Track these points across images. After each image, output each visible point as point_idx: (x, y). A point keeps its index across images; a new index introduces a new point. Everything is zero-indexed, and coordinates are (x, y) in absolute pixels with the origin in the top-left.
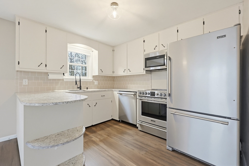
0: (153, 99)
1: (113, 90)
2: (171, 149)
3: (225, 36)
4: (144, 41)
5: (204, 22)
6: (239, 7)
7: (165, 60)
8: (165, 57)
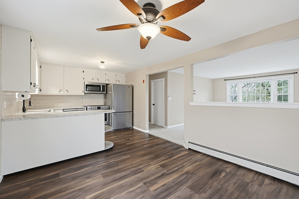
7: (101, 89)
8: (101, 87)
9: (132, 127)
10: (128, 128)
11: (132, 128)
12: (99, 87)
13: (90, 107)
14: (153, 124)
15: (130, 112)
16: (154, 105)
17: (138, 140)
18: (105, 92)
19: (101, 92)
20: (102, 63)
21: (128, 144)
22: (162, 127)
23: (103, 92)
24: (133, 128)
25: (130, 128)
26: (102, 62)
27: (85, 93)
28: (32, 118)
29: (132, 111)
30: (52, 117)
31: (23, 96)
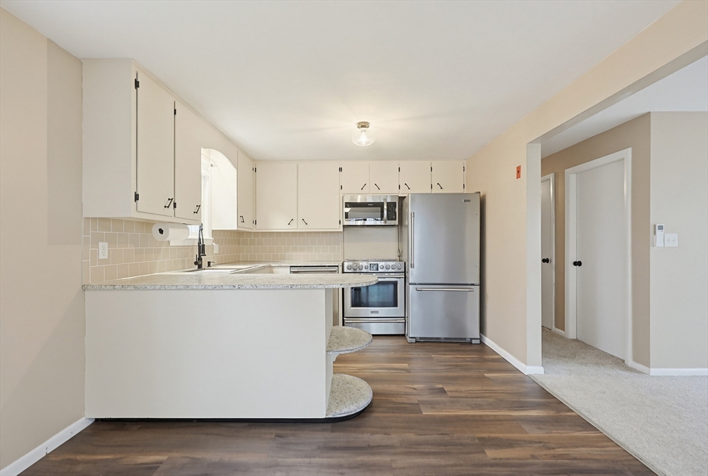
1: (273, 265)
3: (470, 201)
4: (341, 169)
7: (385, 212)
8: (385, 207)
9: (481, 339)
10: (465, 339)
11: (478, 342)
12: (380, 208)
13: (351, 263)
14: (577, 340)
15: (473, 285)
16: (578, 264)
17: (473, 407)
18: (396, 222)
19: (386, 222)
20: (362, 126)
21: (427, 412)
22: (620, 363)
23: (392, 222)
24: (482, 343)
25: (471, 339)
26: (364, 125)
27: (344, 226)
28: (136, 288)
29: (477, 282)
30: (175, 290)
31: (161, 231)
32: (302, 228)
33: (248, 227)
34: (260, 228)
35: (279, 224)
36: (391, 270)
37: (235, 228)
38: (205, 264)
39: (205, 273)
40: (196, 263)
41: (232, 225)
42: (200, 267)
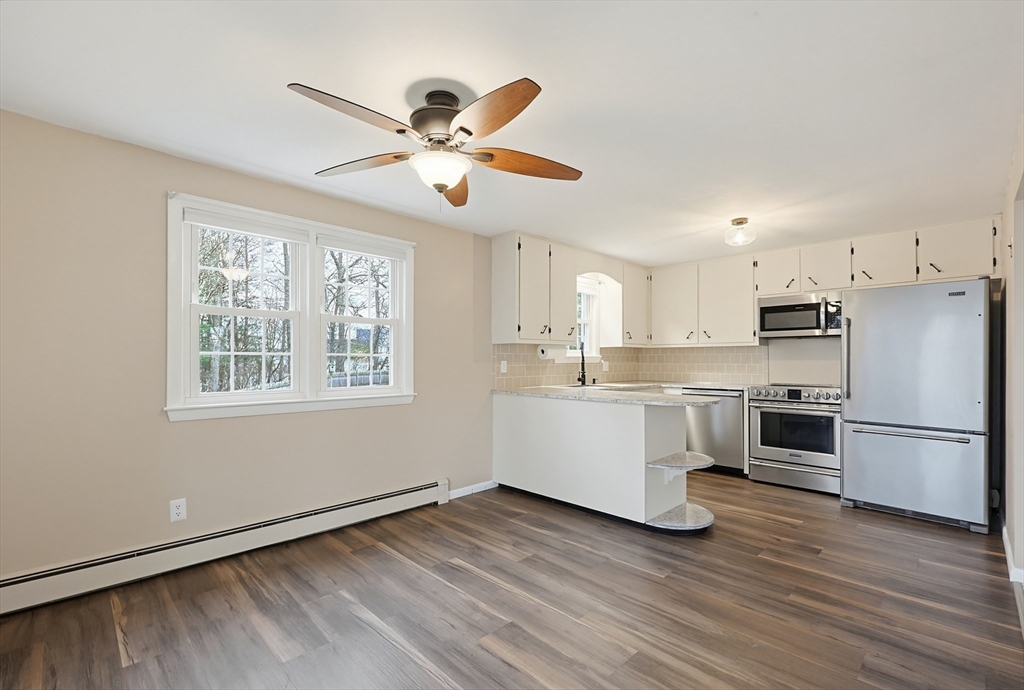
0: (795, 406)
1: (664, 386)
2: (851, 504)
3: (964, 293)
4: (755, 264)
5: (917, 240)
6: (993, 221)
8: (822, 309)
20: (739, 223)
26: (740, 222)
27: (760, 339)
31: (543, 352)
32: (704, 342)
33: (639, 342)
34: (656, 343)
35: (676, 338)
36: (831, 401)
37: (621, 346)
38: (588, 380)
39: (589, 389)
40: (579, 380)
41: (617, 341)
42: (584, 383)
